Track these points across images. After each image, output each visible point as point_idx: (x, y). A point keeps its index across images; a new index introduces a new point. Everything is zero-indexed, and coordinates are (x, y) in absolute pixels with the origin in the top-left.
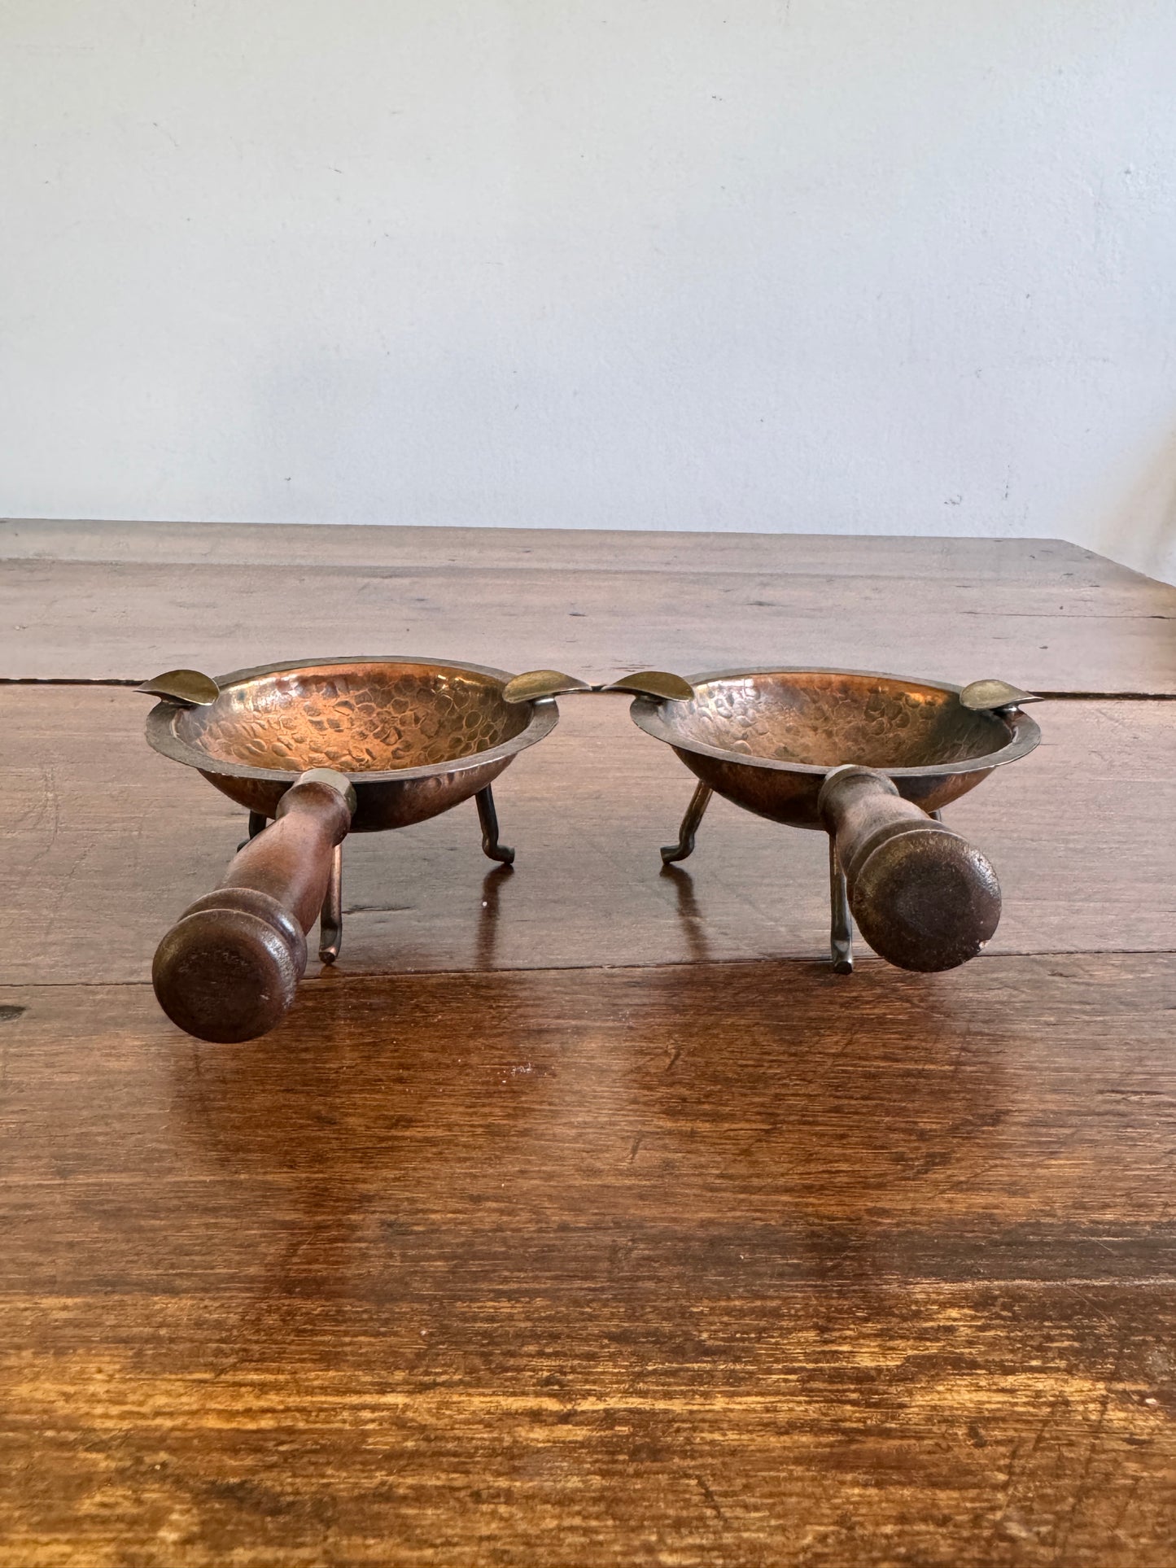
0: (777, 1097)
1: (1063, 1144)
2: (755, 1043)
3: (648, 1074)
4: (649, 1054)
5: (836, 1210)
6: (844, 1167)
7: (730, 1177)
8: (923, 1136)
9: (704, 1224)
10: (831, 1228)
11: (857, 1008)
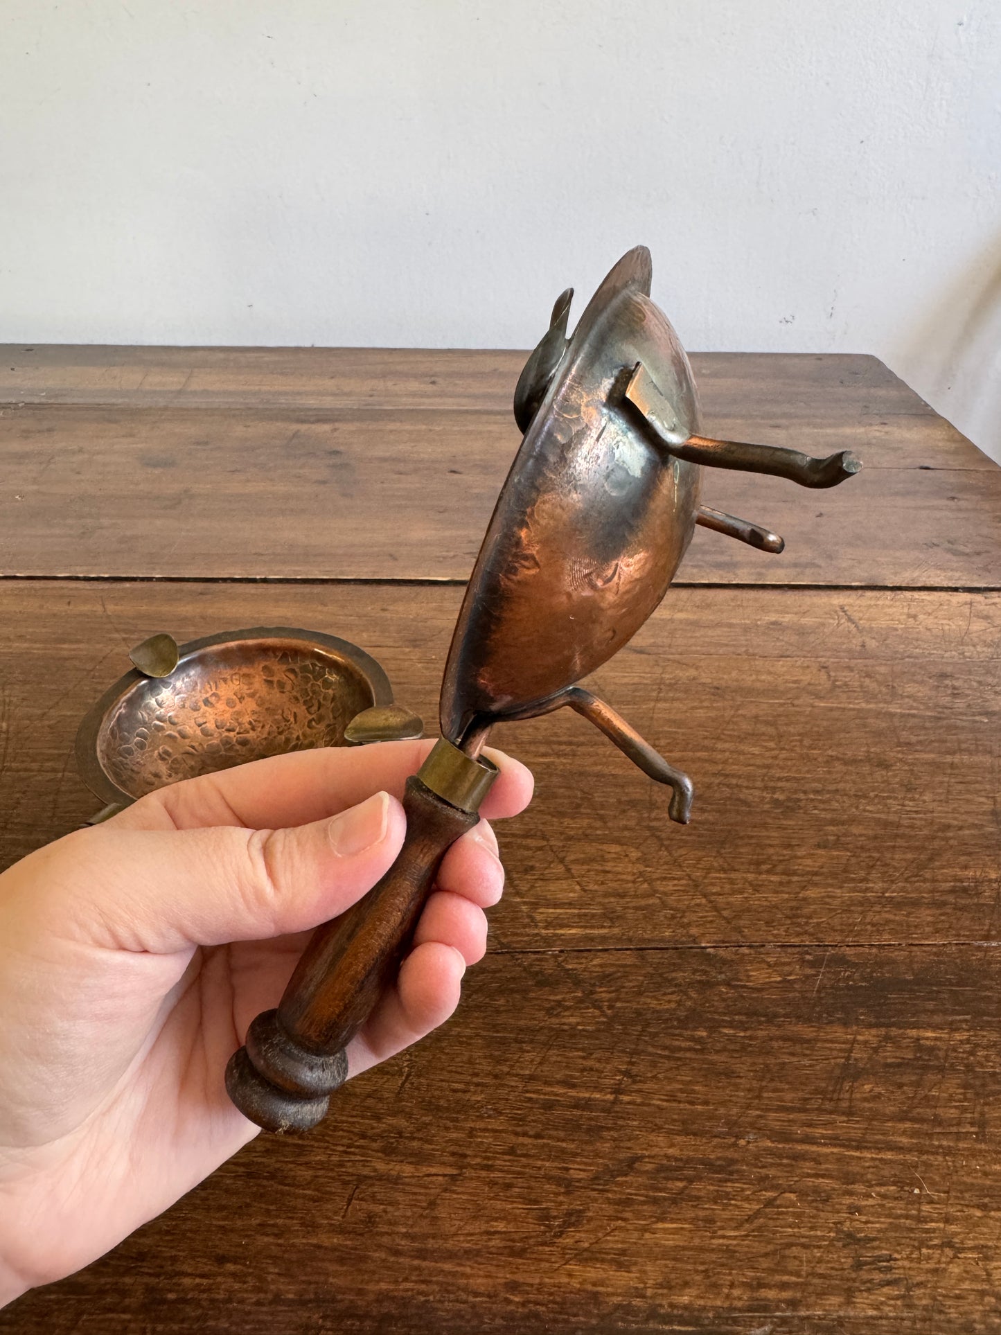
0: (472, 1133)
1: (674, 1202)
2: (470, 1062)
3: (380, 1100)
4: (388, 1073)
5: (479, 1283)
6: (501, 1226)
7: (413, 1238)
8: (569, 1186)
9: (382, 1297)
10: (474, 1306)
11: (557, 1015)
